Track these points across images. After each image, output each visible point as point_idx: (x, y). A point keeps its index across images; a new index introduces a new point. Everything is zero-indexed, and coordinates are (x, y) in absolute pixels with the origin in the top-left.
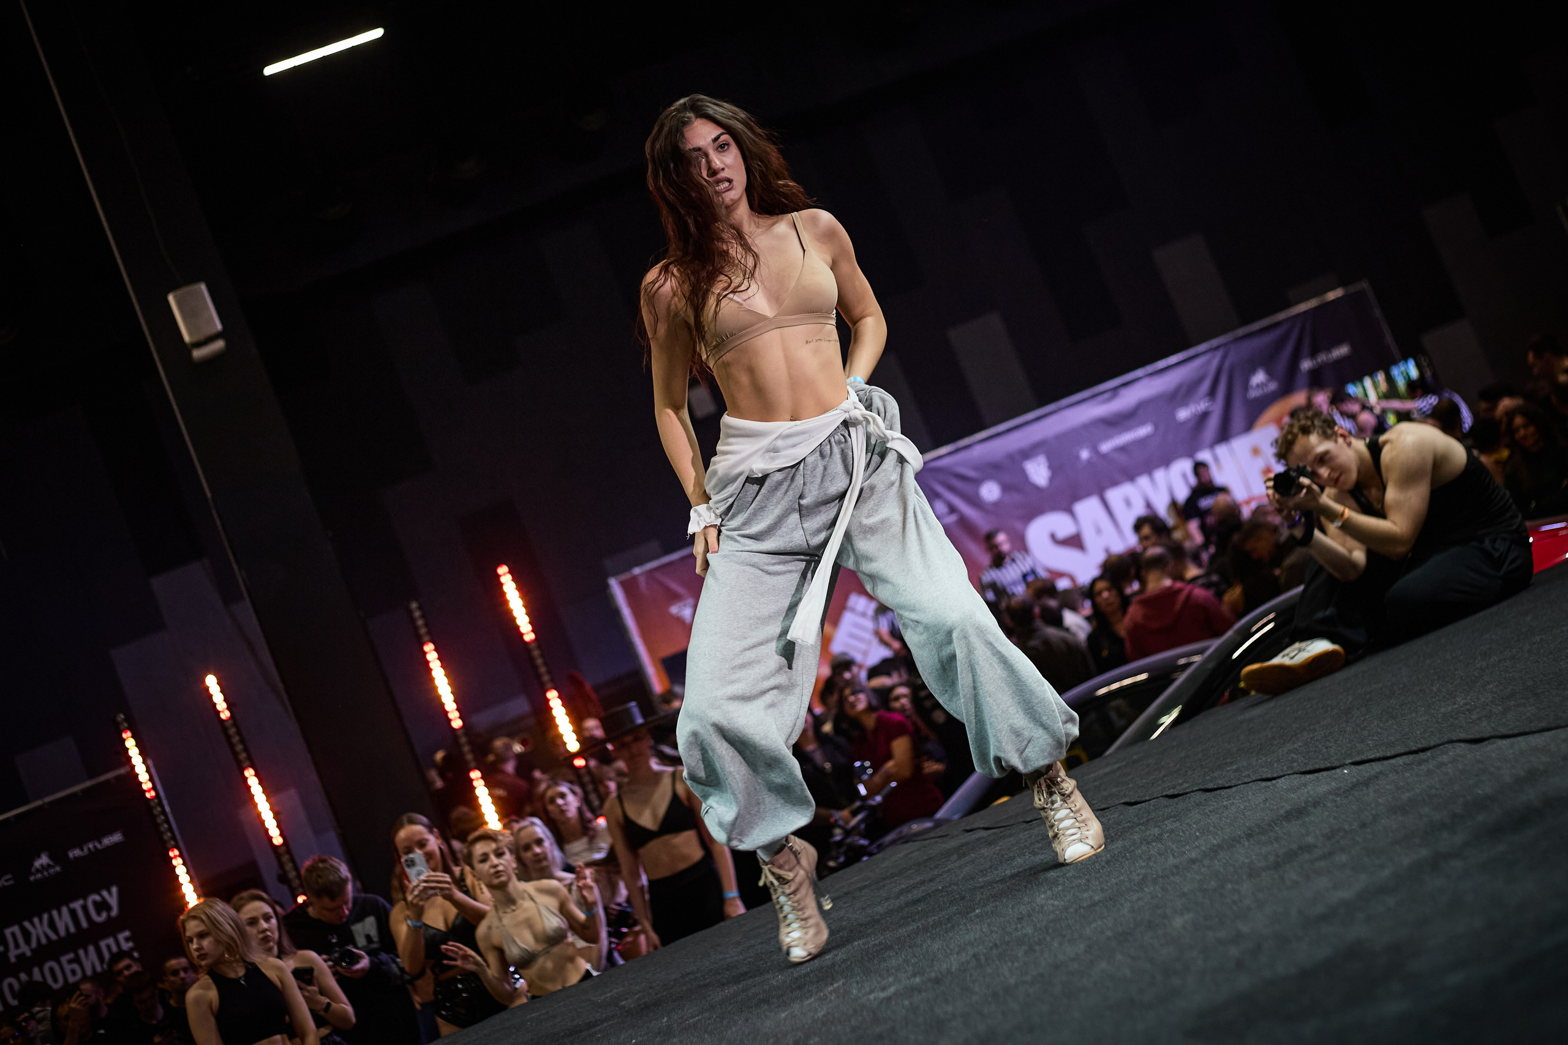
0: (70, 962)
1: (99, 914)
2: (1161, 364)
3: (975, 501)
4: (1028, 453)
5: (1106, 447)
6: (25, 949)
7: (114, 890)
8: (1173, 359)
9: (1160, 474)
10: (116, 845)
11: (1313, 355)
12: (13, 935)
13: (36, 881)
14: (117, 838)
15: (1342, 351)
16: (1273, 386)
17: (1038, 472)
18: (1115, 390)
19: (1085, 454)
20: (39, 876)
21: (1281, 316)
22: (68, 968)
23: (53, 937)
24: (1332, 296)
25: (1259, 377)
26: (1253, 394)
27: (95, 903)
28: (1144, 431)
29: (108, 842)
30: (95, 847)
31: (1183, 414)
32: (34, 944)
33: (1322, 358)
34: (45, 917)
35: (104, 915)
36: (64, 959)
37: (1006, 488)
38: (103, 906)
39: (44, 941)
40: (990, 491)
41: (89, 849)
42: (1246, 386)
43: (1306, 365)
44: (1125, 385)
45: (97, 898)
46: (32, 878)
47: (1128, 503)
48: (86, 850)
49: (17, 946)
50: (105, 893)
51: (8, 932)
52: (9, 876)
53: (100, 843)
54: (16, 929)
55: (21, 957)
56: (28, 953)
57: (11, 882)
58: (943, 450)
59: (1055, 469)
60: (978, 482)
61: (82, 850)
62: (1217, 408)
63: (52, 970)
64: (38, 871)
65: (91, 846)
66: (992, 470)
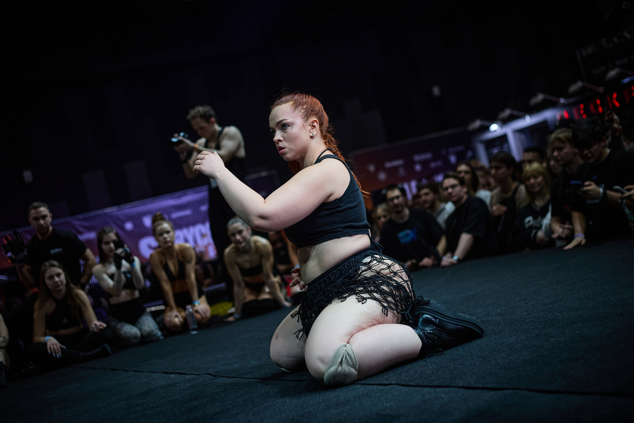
3: (123, 229)
4: (145, 214)
9: (192, 229)
17: (147, 221)
18: (180, 196)
24: (264, 174)
28: (188, 212)
37: (135, 225)
40: (129, 226)
44: (184, 195)
58: (114, 209)
60: (125, 222)
66: (131, 218)
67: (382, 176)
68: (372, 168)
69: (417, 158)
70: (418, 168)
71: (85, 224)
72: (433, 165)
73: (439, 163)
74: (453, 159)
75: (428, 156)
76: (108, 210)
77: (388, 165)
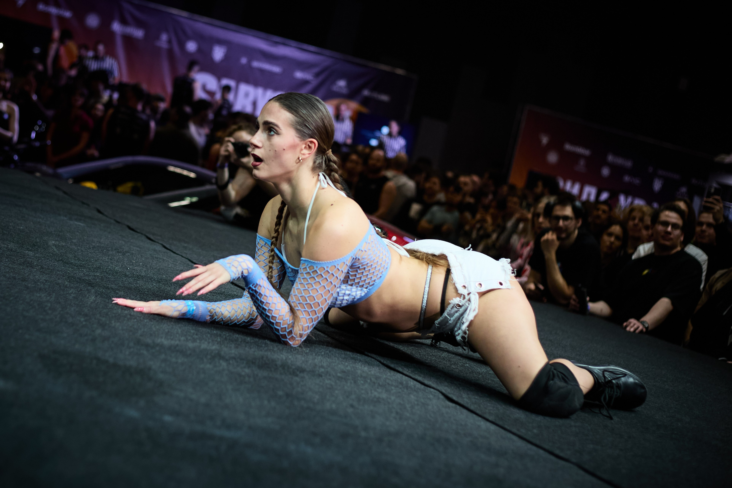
2: (306, 46)
3: (182, 46)
4: (220, 42)
5: (256, 64)
8: (312, 48)
11: (373, 90)
15: (384, 98)
16: (345, 91)
17: (218, 53)
18: (276, 43)
19: (244, 61)
21: (372, 64)
24: (400, 72)
25: (342, 83)
26: (335, 88)
28: (276, 69)
31: (299, 75)
33: (376, 95)
37: (199, 50)
40: (192, 46)
42: (334, 82)
43: (366, 93)
44: (284, 44)
47: (247, 95)
58: (184, 14)
59: (227, 57)
60: (189, 38)
62: (315, 83)
66: (199, 37)
67: (553, 158)
68: (545, 140)
69: (610, 158)
70: (606, 172)
71: (137, 14)
72: (627, 178)
73: (637, 181)
74: (657, 185)
75: (629, 164)
76: (175, 11)
77: (568, 147)
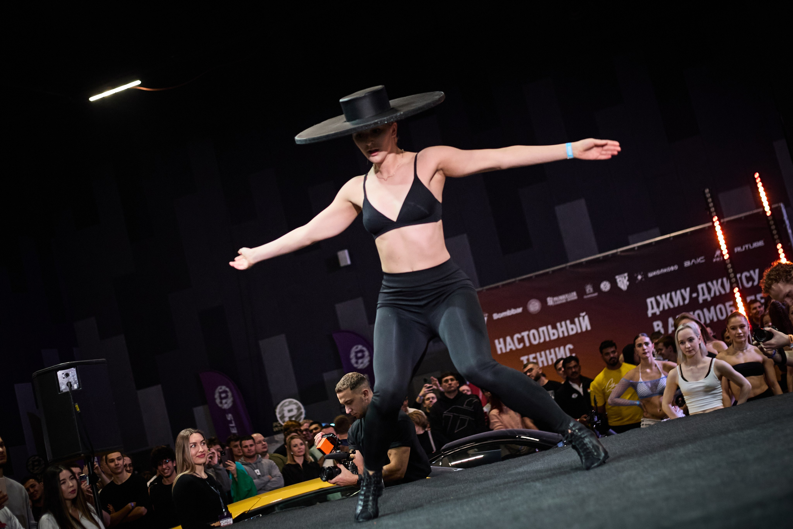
0: (730, 306)
1: (748, 282)
6: (708, 297)
7: (757, 271)
10: (760, 248)
12: (702, 288)
13: (716, 261)
14: (760, 243)
20: (718, 259)
22: (729, 309)
23: (723, 292)
27: (746, 277)
29: (756, 246)
30: (749, 247)
32: (712, 294)
34: (720, 281)
35: (750, 284)
36: (728, 304)
38: (750, 279)
39: (718, 294)
41: (745, 248)
45: (748, 274)
46: (714, 260)
48: (744, 247)
49: (704, 294)
50: (752, 272)
51: (700, 287)
52: (703, 258)
53: (752, 245)
54: (704, 285)
55: (705, 301)
56: (709, 299)
57: (703, 261)
61: (742, 248)
63: (720, 309)
64: (717, 256)
65: (747, 246)
